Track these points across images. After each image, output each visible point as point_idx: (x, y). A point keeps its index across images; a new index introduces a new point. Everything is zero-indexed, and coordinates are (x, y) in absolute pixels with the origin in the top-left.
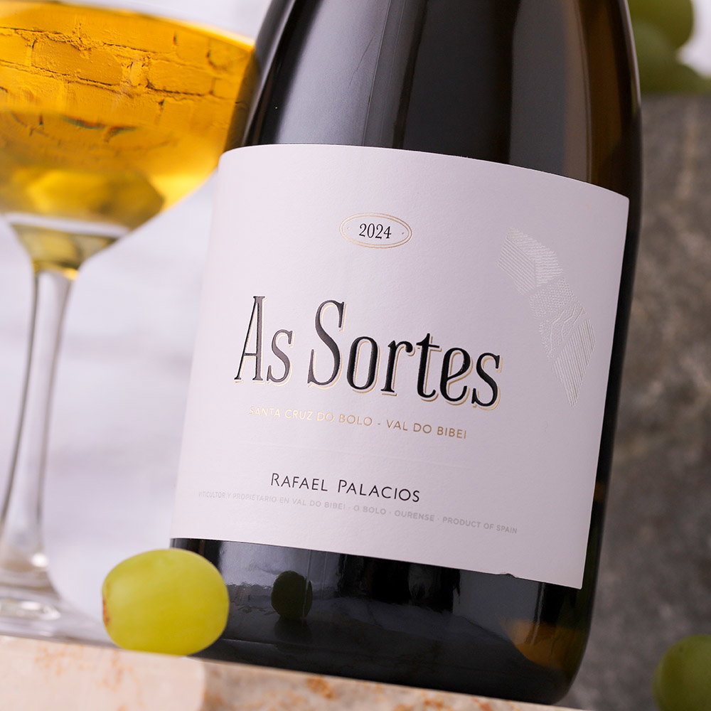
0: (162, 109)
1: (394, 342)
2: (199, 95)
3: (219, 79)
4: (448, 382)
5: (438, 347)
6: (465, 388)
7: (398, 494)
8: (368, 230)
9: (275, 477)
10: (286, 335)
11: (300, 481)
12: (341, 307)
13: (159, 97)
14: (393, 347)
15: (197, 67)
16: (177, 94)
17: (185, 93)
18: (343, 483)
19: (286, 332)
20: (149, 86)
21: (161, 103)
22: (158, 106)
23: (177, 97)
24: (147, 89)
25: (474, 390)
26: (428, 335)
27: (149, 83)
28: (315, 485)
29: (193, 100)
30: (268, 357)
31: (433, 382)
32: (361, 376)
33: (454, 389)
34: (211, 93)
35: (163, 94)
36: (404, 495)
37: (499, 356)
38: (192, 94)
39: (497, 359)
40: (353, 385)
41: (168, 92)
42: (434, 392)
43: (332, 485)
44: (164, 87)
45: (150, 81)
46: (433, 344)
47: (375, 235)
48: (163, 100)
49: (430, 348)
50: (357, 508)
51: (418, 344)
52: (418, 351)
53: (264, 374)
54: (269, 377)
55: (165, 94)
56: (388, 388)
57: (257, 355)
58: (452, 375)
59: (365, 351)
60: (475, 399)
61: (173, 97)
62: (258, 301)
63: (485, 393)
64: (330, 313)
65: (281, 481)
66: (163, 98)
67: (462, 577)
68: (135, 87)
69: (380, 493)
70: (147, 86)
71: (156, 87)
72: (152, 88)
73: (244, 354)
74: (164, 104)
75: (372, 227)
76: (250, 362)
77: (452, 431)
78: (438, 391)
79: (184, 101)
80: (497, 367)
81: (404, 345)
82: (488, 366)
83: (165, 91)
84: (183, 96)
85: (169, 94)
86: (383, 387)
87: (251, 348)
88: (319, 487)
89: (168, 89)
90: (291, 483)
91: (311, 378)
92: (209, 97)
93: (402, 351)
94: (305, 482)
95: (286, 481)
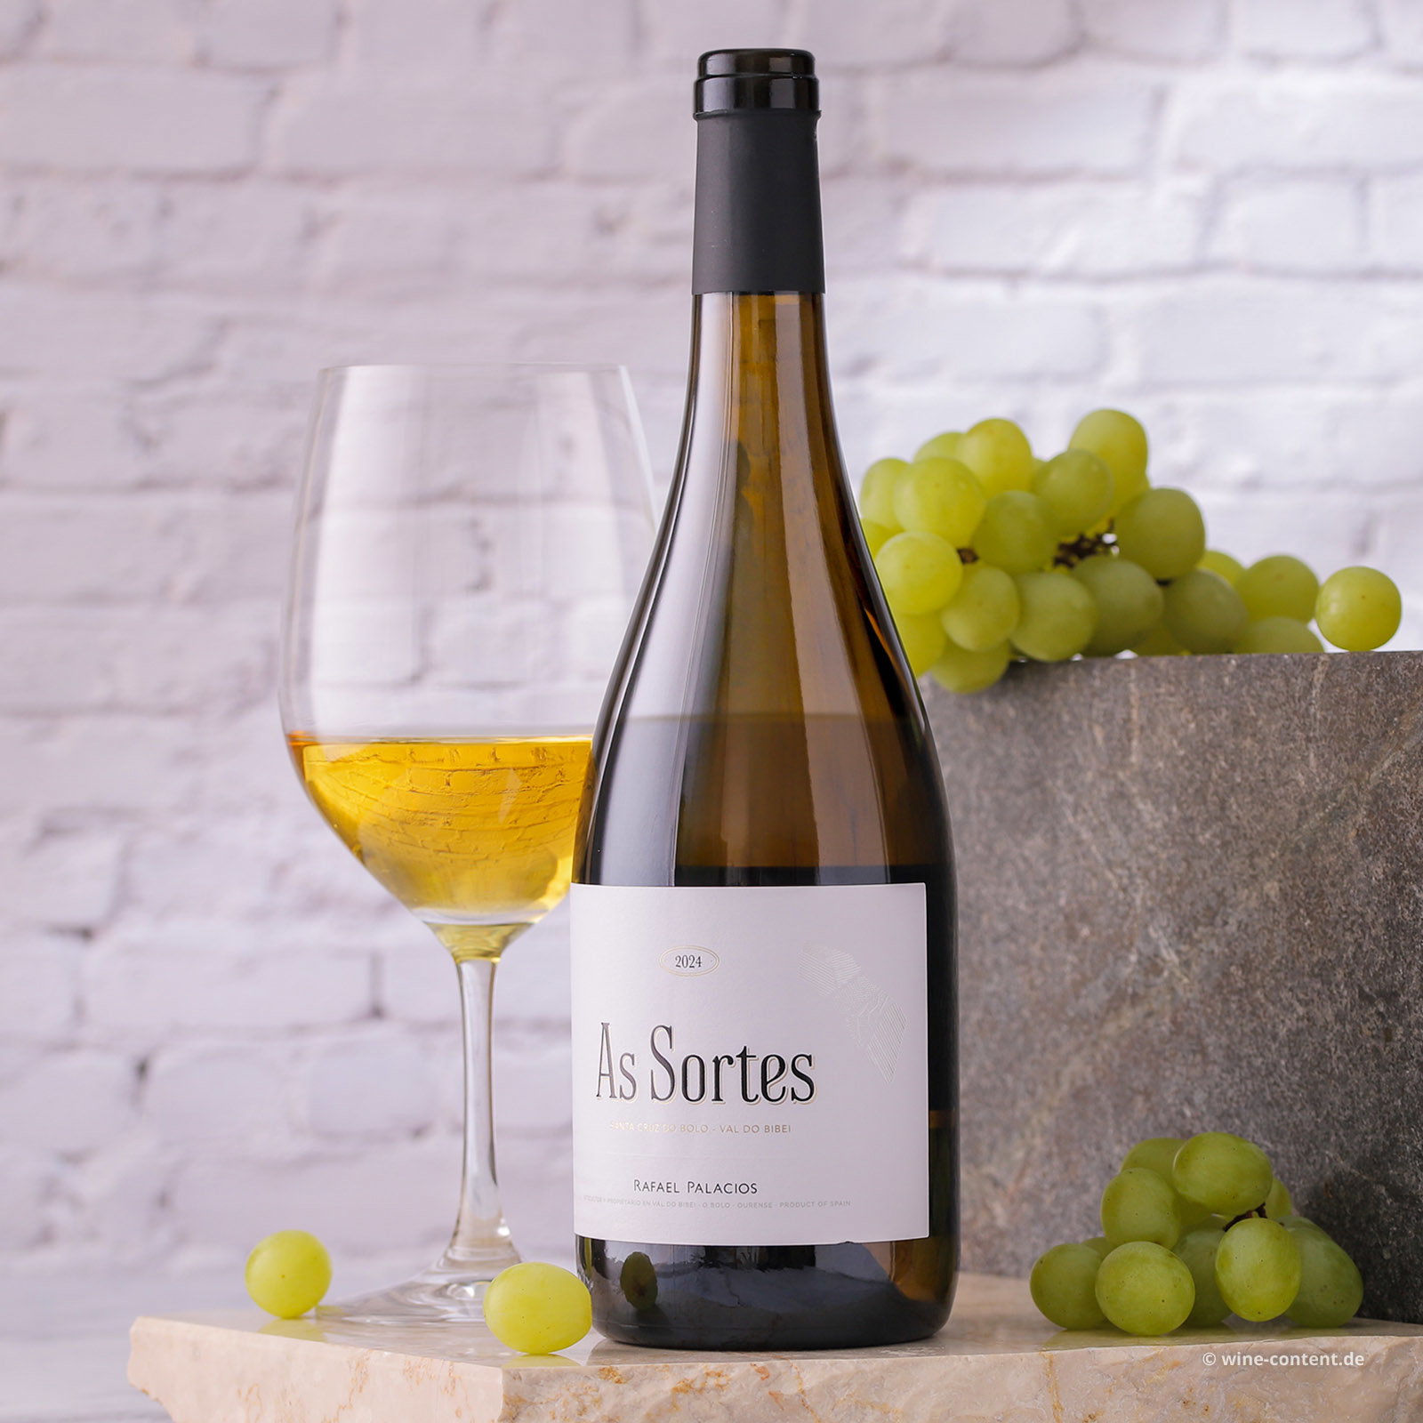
1: (717, 1057)
4: (768, 1086)
5: (755, 1056)
6: (784, 1088)
7: (738, 1189)
8: (682, 961)
9: (637, 1183)
10: (629, 1057)
11: (657, 1185)
12: (669, 1030)
14: (717, 1062)
18: (691, 1185)
19: (629, 1055)
25: (793, 1089)
26: (745, 1048)
28: (668, 1188)
30: (619, 1079)
31: (754, 1087)
32: (694, 1090)
33: (774, 1091)
36: (744, 1189)
37: (810, 1056)
39: (809, 1058)
40: (688, 1099)
42: (757, 1096)
43: (683, 1187)
46: (750, 1054)
47: (689, 965)
49: (748, 1059)
50: (705, 1205)
51: (737, 1056)
52: (738, 1062)
53: (617, 1093)
54: (622, 1095)
56: (717, 1098)
57: (610, 1075)
58: (772, 1078)
59: (694, 1066)
60: (794, 1096)
62: (605, 1026)
63: (802, 1089)
64: (662, 1037)
65: (641, 1186)
67: (816, 1250)
69: (723, 1190)
73: (601, 1074)
75: (685, 958)
76: (605, 1081)
77: (777, 1127)
78: (761, 1095)
80: (810, 1065)
81: (726, 1059)
82: (802, 1066)
86: (713, 1098)
87: (605, 1070)
88: (672, 1190)
90: (650, 1188)
91: (654, 1096)
93: (724, 1063)
94: (660, 1187)
95: (646, 1186)
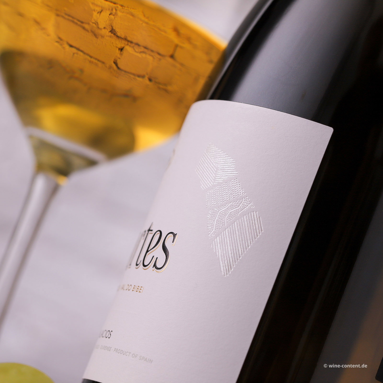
0: (121, 54)
2: (159, 54)
3: (181, 47)
13: (120, 44)
15: (160, 29)
16: (137, 46)
17: (145, 48)
20: (112, 31)
21: (121, 49)
22: (118, 51)
23: (136, 48)
24: (110, 34)
27: (112, 29)
29: (152, 56)
34: (172, 56)
35: (123, 42)
38: (152, 51)
41: (128, 41)
44: (126, 37)
45: (114, 28)
48: (123, 48)
55: (126, 43)
61: (133, 47)
66: (123, 46)
68: (101, 29)
70: (111, 31)
71: (119, 34)
72: (114, 34)
74: (124, 51)
79: (144, 55)
83: (125, 39)
84: (142, 49)
85: (129, 44)
89: (129, 39)
92: (170, 60)
